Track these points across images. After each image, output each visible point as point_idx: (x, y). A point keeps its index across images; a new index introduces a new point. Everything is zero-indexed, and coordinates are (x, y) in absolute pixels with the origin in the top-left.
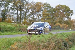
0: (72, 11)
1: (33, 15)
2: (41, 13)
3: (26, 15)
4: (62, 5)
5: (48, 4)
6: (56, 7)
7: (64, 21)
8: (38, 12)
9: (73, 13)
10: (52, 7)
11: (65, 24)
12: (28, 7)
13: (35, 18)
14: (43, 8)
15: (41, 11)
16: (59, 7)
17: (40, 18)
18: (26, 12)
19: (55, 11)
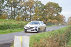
0: (61, 7)
1: (26, 11)
2: (33, 10)
3: (19, 11)
4: (52, 2)
5: (39, 1)
6: (47, 4)
7: (54, 16)
8: (31, 9)
9: (62, 9)
10: (43, 4)
11: (55, 20)
12: (21, 4)
13: (28, 14)
14: (35, 5)
15: (33, 7)
16: (49, 4)
17: (33, 15)
18: (20, 9)
19: (46, 7)
